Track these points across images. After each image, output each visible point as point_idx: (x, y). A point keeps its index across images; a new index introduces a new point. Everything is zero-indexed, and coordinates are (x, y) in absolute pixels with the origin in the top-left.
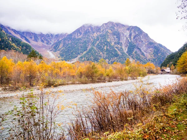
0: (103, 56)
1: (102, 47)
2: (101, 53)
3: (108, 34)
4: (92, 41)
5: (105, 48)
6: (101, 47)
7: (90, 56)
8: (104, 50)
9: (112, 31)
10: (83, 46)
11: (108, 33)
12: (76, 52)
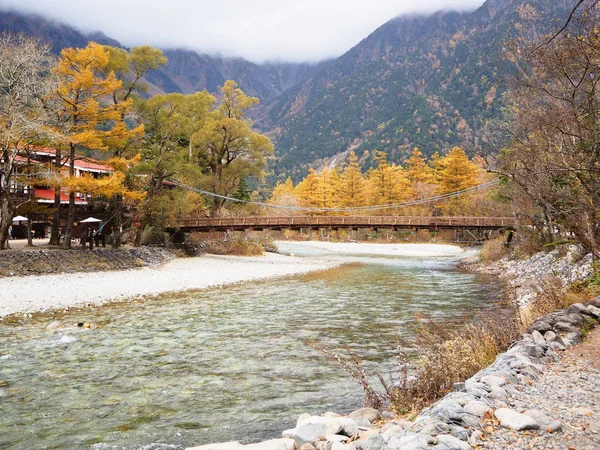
0: (468, 136)
1: (475, 93)
2: (462, 124)
3: (518, 25)
4: (436, 70)
5: (489, 99)
6: (469, 93)
7: (396, 141)
8: (485, 105)
9: (539, 9)
10: (384, 95)
11: (518, 19)
12: (346, 126)
